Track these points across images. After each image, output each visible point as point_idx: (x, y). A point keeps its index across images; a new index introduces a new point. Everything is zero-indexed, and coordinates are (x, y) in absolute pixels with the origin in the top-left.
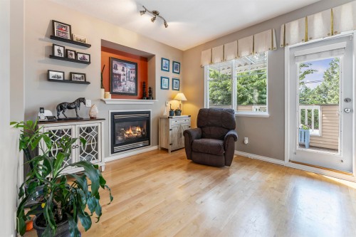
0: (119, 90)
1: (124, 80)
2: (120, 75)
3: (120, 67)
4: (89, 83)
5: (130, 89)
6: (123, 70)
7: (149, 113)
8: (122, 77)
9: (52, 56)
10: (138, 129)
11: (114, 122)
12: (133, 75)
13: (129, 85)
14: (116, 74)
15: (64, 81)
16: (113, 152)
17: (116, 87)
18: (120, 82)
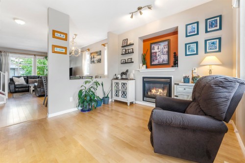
0: (156, 62)
1: (158, 55)
2: (156, 53)
3: (156, 47)
4: (133, 62)
5: (163, 61)
6: (158, 49)
7: (170, 78)
8: (158, 54)
9: (122, 54)
10: (160, 90)
11: (144, 83)
12: (166, 49)
13: (163, 58)
14: (154, 53)
15: (126, 63)
17: (153, 61)
18: (156, 57)
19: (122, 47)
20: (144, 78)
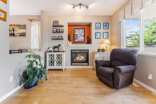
0: (77, 40)
1: (79, 36)
2: (77, 35)
3: (77, 31)
4: (63, 39)
5: (82, 40)
6: (79, 32)
7: (88, 50)
8: (78, 35)
9: (53, 32)
10: (83, 57)
11: (72, 53)
12: (83, 34)
13: (81, 38)
14: (76, 34)
15: (56, 39)
16: (71, 65)
17: (76, 39)
18: (77, 37)
19: (53, 26)
20: (72, 50)
